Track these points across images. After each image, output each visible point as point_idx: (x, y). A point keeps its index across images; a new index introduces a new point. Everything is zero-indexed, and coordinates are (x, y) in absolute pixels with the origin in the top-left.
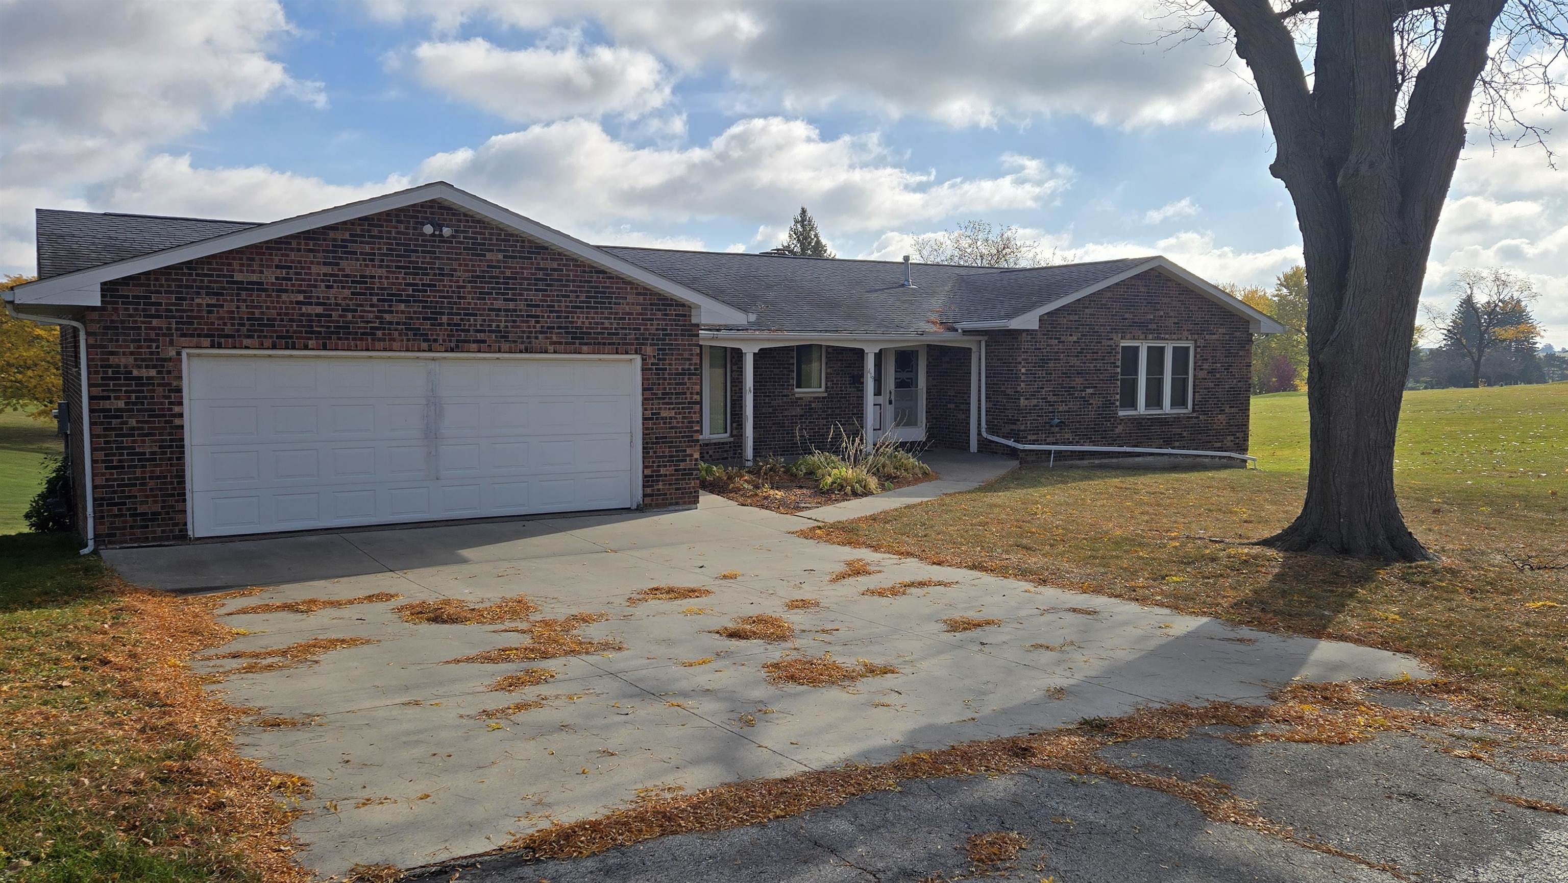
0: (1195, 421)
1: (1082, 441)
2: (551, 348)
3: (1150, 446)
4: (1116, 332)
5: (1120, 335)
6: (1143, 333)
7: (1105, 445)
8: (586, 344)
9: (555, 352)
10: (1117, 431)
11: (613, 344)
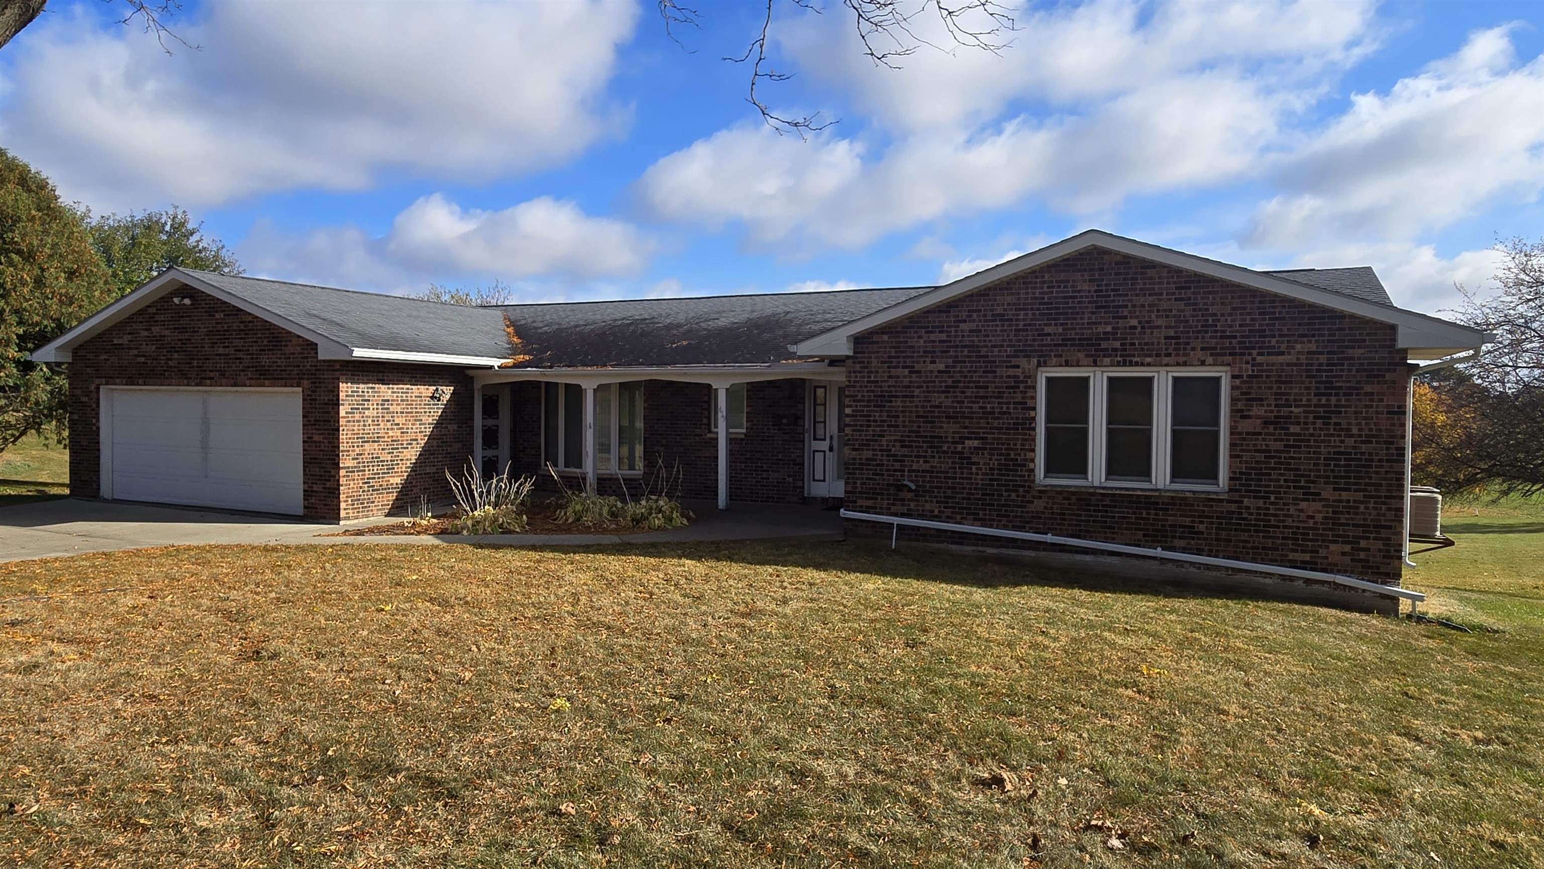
0: (1233, 507)
1: (958, 517)
2: (248, 382)
3: (1112, 540)
4: (1025, 357)
5: (1035, 360)
6: (1087, 356)
7: (1005, 527)
8: (267, 379)
9: (250, 386)
10: (1032, 508)
11: (283, 379)
